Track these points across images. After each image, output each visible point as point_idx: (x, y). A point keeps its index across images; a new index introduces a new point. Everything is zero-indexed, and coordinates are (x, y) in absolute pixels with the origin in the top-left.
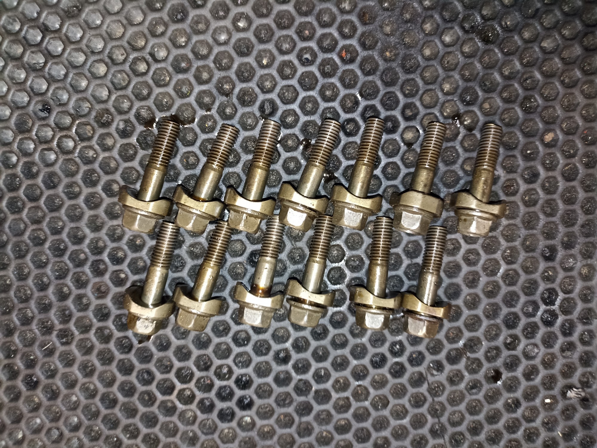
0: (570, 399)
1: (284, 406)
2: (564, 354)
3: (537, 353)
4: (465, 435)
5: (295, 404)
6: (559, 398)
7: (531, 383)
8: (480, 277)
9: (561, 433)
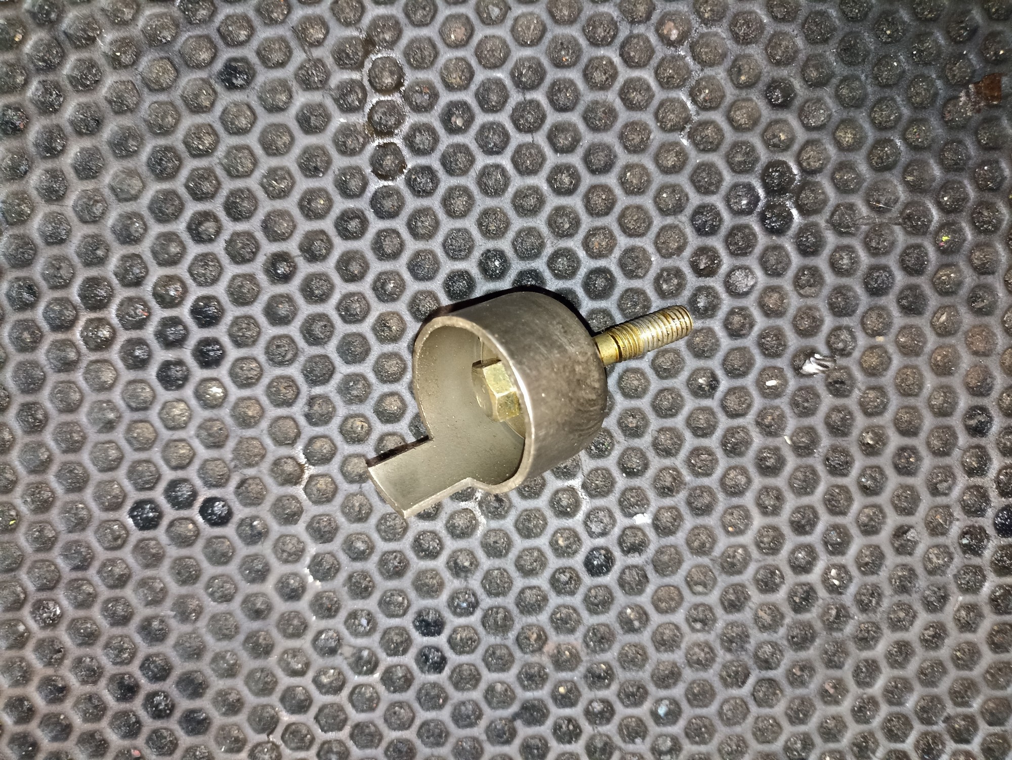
0: (810, 375)
1: (281, 364)
2: (802, 292)
3: (753, 286)
4: (615, 434)
5: (302, 359)
6: (789, 373)
7: (739, 343)
8: (650, 132)
9: (791, 439)
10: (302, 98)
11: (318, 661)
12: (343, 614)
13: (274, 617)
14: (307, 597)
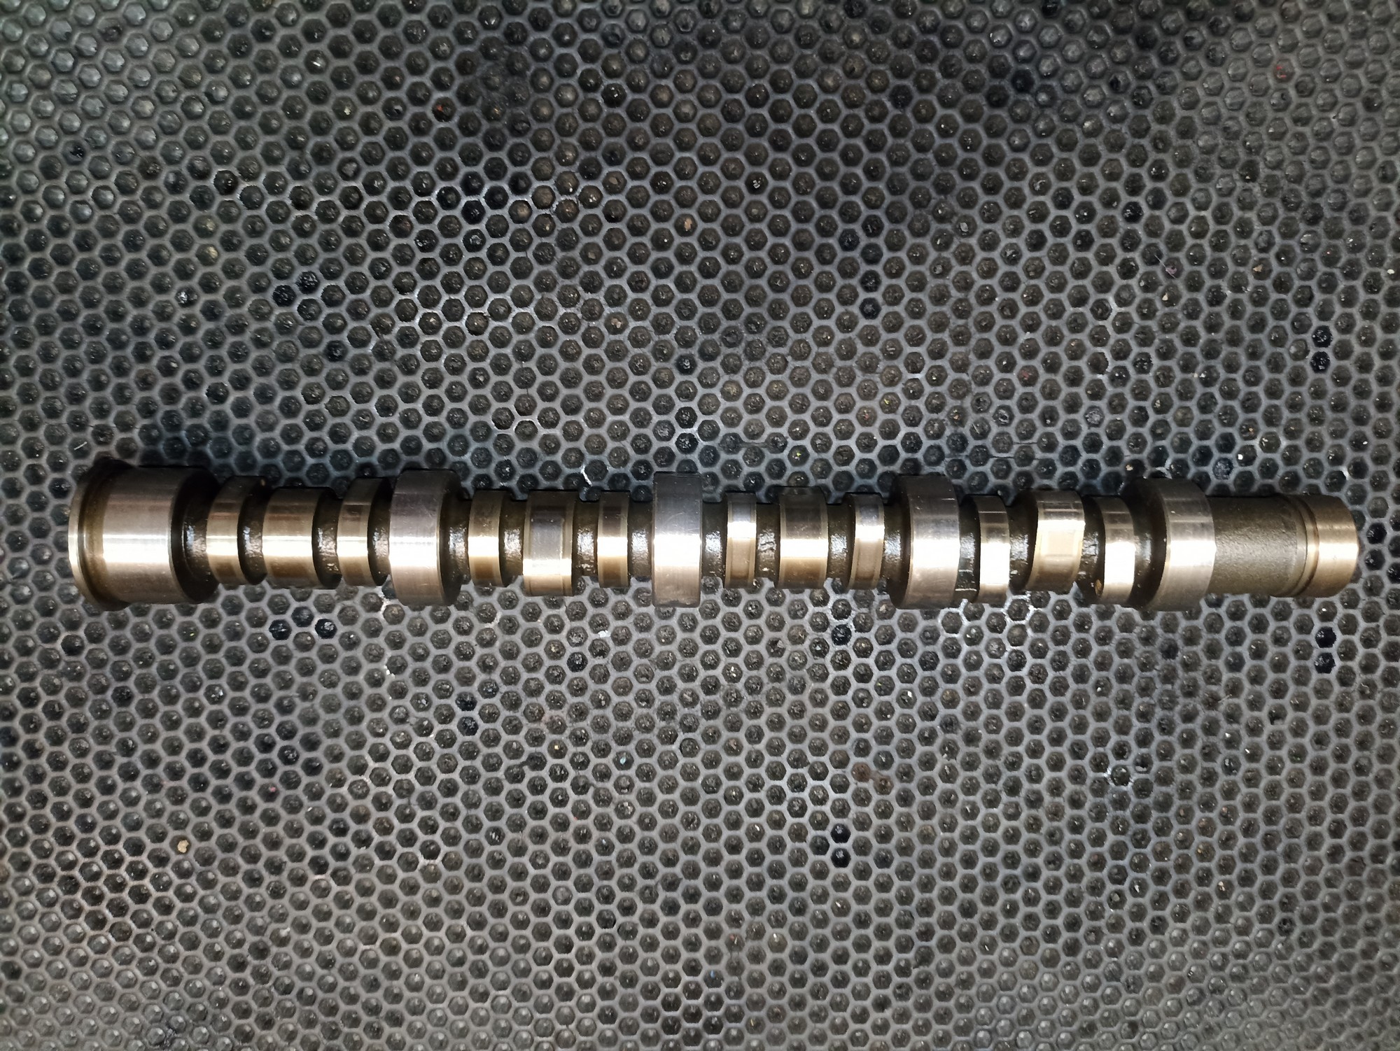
10: (378, 366)
11: (393, 728)
12: (409, 696)
13: (364, 698)
14: (386, 685)
